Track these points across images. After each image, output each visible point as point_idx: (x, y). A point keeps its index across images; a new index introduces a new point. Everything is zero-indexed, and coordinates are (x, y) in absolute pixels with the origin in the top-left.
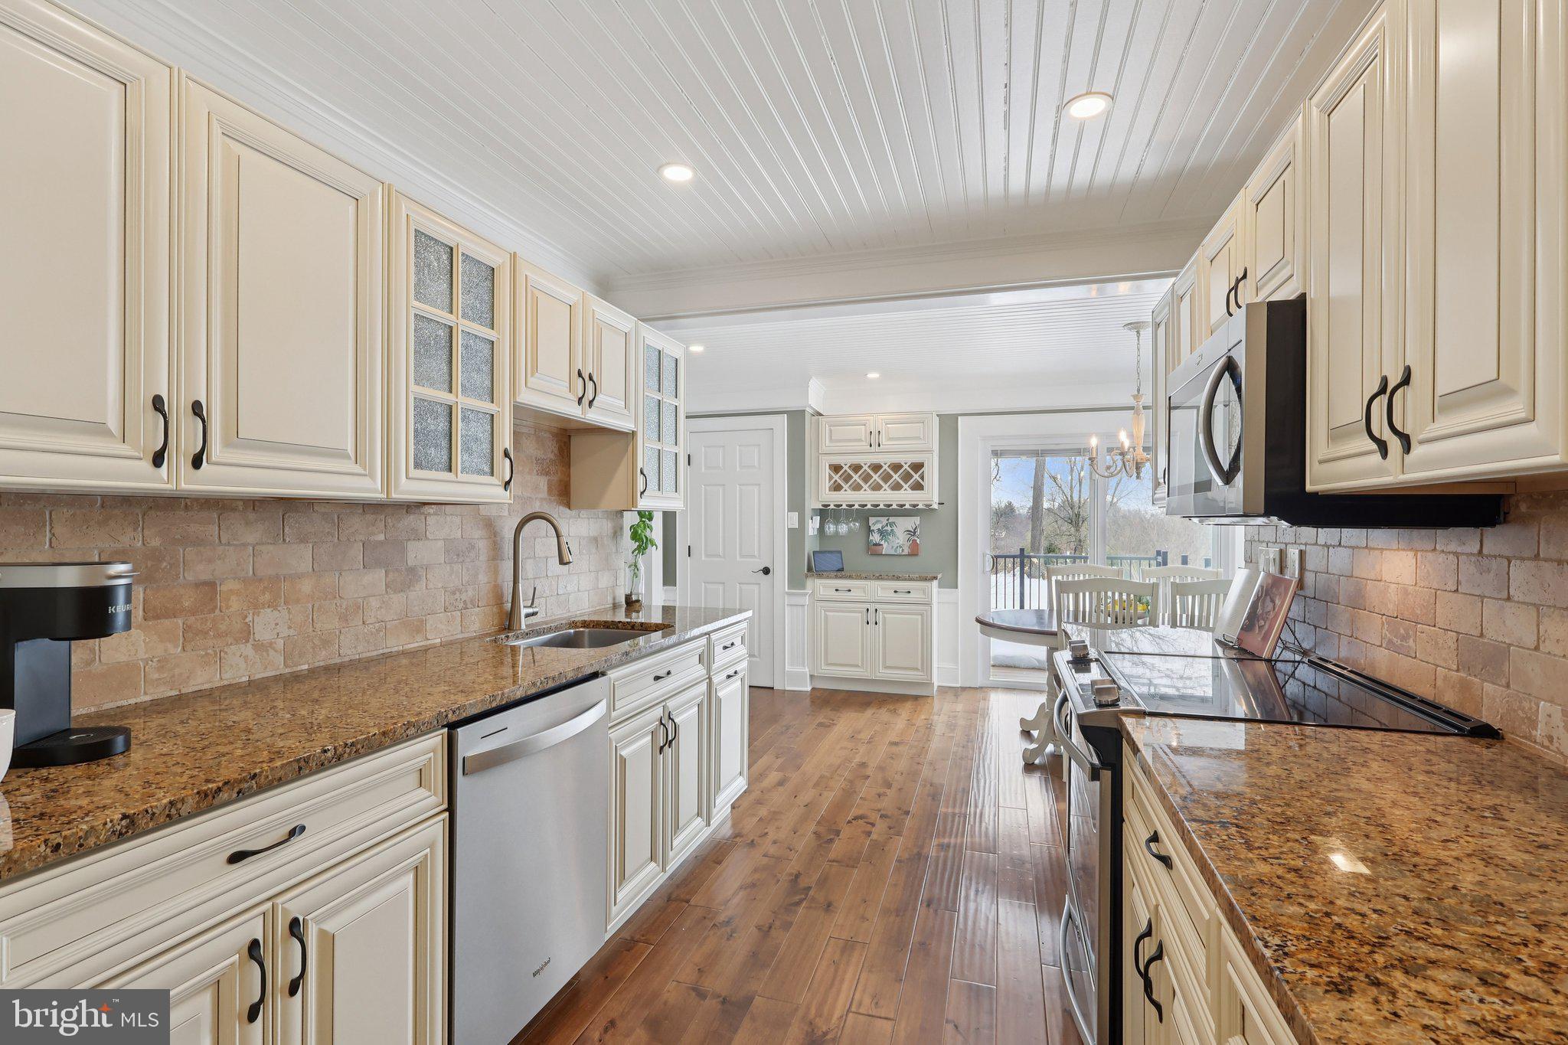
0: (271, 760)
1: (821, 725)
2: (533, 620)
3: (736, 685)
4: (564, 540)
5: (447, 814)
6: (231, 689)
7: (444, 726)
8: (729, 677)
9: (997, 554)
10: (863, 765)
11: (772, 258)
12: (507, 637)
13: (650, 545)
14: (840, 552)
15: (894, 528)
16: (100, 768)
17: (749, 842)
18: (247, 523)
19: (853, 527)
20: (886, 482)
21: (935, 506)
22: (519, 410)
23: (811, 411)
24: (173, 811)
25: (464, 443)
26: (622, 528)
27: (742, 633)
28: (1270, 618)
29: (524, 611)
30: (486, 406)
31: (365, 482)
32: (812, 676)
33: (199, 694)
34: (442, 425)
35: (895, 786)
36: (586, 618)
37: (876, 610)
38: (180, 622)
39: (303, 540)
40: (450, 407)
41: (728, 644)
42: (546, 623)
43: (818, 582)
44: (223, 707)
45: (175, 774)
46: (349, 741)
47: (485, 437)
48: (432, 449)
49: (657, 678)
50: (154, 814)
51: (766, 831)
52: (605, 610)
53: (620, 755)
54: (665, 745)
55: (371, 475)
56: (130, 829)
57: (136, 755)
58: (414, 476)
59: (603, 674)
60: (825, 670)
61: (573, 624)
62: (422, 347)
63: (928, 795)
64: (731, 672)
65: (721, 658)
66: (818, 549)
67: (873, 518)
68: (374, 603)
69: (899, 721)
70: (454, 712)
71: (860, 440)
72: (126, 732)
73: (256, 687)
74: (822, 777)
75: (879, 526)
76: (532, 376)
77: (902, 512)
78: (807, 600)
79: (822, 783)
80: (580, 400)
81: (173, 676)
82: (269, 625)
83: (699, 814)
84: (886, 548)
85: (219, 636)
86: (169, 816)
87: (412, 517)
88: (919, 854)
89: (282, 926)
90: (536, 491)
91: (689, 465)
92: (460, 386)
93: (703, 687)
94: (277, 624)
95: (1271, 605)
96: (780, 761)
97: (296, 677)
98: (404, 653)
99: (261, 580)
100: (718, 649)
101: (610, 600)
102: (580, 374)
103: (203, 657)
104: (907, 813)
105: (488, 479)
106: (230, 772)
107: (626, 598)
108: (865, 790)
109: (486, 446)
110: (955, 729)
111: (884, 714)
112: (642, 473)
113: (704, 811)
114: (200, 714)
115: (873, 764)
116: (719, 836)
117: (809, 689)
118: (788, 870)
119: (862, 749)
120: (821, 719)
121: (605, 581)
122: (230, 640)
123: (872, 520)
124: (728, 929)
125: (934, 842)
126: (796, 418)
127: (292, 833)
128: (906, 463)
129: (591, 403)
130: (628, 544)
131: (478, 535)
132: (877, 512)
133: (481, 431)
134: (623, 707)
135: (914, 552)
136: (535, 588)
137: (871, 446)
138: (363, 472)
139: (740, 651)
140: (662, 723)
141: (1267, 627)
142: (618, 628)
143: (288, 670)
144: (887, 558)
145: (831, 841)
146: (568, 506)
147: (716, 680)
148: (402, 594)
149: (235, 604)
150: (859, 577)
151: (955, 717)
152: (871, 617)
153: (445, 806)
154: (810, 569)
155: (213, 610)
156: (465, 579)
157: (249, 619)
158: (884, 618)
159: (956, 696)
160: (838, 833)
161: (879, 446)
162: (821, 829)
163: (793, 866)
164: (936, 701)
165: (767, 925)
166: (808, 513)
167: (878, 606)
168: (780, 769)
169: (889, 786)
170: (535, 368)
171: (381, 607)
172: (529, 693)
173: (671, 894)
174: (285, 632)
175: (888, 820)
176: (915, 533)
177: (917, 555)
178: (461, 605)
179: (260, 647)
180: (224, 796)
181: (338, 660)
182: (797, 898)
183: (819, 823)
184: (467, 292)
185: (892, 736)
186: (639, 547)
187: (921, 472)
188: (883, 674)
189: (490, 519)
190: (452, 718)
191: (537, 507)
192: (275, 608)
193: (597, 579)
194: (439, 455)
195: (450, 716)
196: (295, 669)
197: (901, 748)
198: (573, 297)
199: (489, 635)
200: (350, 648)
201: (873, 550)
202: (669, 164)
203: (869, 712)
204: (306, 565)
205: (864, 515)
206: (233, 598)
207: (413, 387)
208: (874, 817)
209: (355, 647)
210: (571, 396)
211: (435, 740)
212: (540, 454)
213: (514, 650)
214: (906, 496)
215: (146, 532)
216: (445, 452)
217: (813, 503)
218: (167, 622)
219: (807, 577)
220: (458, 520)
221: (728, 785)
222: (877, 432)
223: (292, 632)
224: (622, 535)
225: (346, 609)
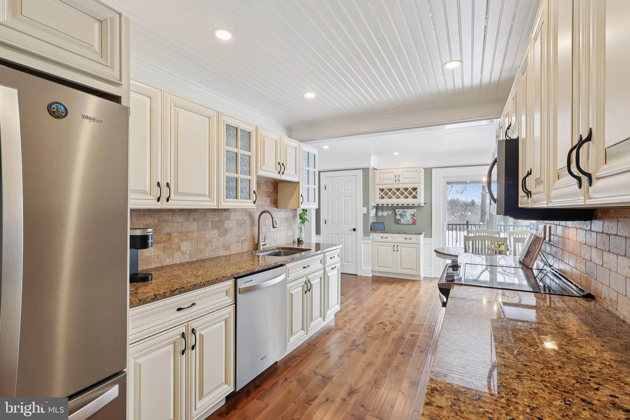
0: (187, 284)
1: (373, 289)
2: (265, 247)
3: (335, 272)
4: (274, 220)
5: (234, 305)
6: (175, 265)
7: (233, 278)
8: (332, 269)
9: (449, 223)
10: (387, 305)
11: (347, 117)
12: (256, 252)
13: (306, 221)
14: (384, 223)
15: (406, 213)
16: (146, 283)
17: (339, 328)
18: (179, 216)
19: (389, 213)
20: (410, 195)
21: (422, 205)
22: (259, 177)
23: (372, 168)
24: (165, 295)
25: (241, 189)
26: (296, 215)
27: (338, 253)
28: (533, 252)
29: (262, 244)
30: (248, 177)
31: (212, 203)
32: (372, 271)
33: (167, 266)
34: (234, 184)
35: (398, 313)
36: (283, 246)
37: (397, 246)
38: (162, 245)
39: (194, 220)
40: (237, 178)
41: (332, 257)
42: (269, 248)
43: (375, 234)
44: (174, 270)
45: (164, 286)
46: (207, 280)
47: (247, 187)
48: (231, 192)
49: (304, 268)
50: (160, 295)
51: (346, 325)
52: (290, 244)
53: (291, 293)
54: (307, 291)
55: (213, 201)
56: (155, 298)
57: (154, 281)
58: (226, 201)
59: (285, 265)
60: (377, 269)
61: (278, 248)
62: (228, 160)
63: (411, 317)
64: (333, 267)
65: (329, 262)
66: (375, 221)
67: (398, 209)
68: (215, 240)
69: (404, 290)
70: (236, 274)
71: (392, 179)
72: (151, 275)
73: (182, 265)
74: (370, 308)
75: (400, 213)
76: (263, 166)
77: (408, 207)
78: (370, 241)
79: (370, 310)
80: (279, 172)
81: (160, 261)
82: (186, 246)
83: (320, 316)
84: (403, 221)
85: (172, 249)
86: (164, 296)
87: (226, 212)
88: (402, 337)
89: (190, 330)
90: (265, 202)
91: (325, 189)
92: (240, 171)
93: (322, 271)
94: (187, 246)
95: (534, 247)
96: (355, 301)
97: (193, 262)
98: (224, 256)
99: (183, 233)
100: (328, 259)
101: (292, 240)
102: (279, 164)
103: (168, 255)
104: (401, 323)
105: (248, 201)
106: (177, 286)
107: (298, 240)
108: (386, 313)
109: (248, 190)
110: (427, 294)
111: (399, 286)
112: (302, 196)
113: (323, 315)
114: (168, 271)
115: (391, 304)
116: (329, 325)
117: (371, 275)
118: (352, 339)
119: (388, 299)
120: (374, 287)
121: (290, 233)
122: (175, 251)
123: (397, 210)
124: (328, 356)
125: (409, 333)
126: (366, 171)
127: (192, 305)
128: (410, 188)
129: (283, 173)
130: (299, 220)
131: (247, 218)
132: (398, 207)
133: (246, 185)
134: (291, 277)
135: (414, 223)
136: (265, 236)
137: (396, 181)
138: (211, 200)
139: (337, 259)
140: (306, 283)
141: (532, 256)
142: (293, 250)
143: (190, 260)
144: (403, 225)
145: (369, 330)
146: (277, 207)
147: (327, 269)
148: (223, 237)
149: (176, 240)
150: (391, 233)
151: (428, 289)
152: (395, 249)
153: (234, 302)
154: (371, 229)
155: (170, 242)
156: (243, 233)
157: (180, 244)
158: (401, 250)
159: (431, 281)
160: (372, 328)
161: (399, 181)
162: (367, 326)
163: (354, 338)
164: (422, 282)
165: (342, 356)
166: (371, 208)
167: (398, 244)
168: (355, 304)
169: (395, 313)
170: (264, 163)
171: (217, 242)
172: (260, 270)
173: (310, 342)
174: (190, 249)
175: (392, 325)
176: (414, 215)
177: (415, 224)
178: (241, 241)
179: (183, 253)
180: (176, 292)
181: (204, 258)
182: (354, 348)
183: (366, 324)
184: (242, 141)
185: (401, 295)
186: (302, 221)
187: (416, 191)
188: (400, 271)
189: (250, 213)
190: (236, 276)
191: (266, 209)
192: (187, 241)
193: (287, 232)
194: (233, 194)
195: (235, 275)
196: (192, 260)
197: (403, 299)
198: (276, 138)
199: (250, 251)
200: (208, 254)
201: (397, 222)
202: (306, 93)
203: (393, 286)
204: (195, 228)
205: (393, 208)
206: (176, 238)
207: (226, 173)
208: (387, 323)
209: (209, 254)
210: (276, 171)
211: (231, 282)
212: (267, 190)
213: (258, 256)
214: (410, 201)
215: (154, 219)
216: (235, 193)
217: (372, 204)
218: (159, 245)
219: (370, 232)
220: (240, 213)
221: (332, 307)
222: (398, 176)
223: (191, 249)
224: (296, 217)
225: (207, 242)
